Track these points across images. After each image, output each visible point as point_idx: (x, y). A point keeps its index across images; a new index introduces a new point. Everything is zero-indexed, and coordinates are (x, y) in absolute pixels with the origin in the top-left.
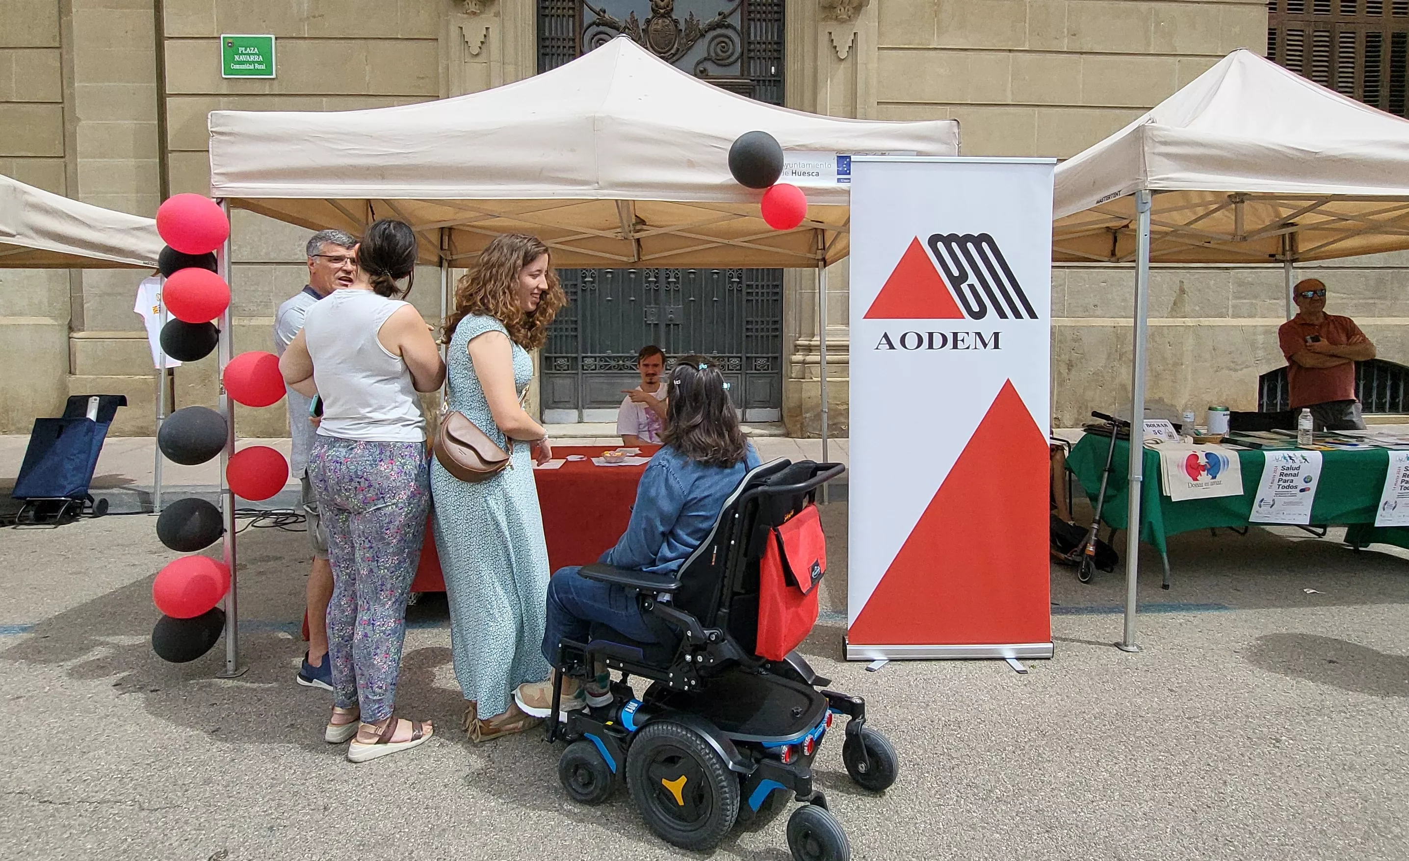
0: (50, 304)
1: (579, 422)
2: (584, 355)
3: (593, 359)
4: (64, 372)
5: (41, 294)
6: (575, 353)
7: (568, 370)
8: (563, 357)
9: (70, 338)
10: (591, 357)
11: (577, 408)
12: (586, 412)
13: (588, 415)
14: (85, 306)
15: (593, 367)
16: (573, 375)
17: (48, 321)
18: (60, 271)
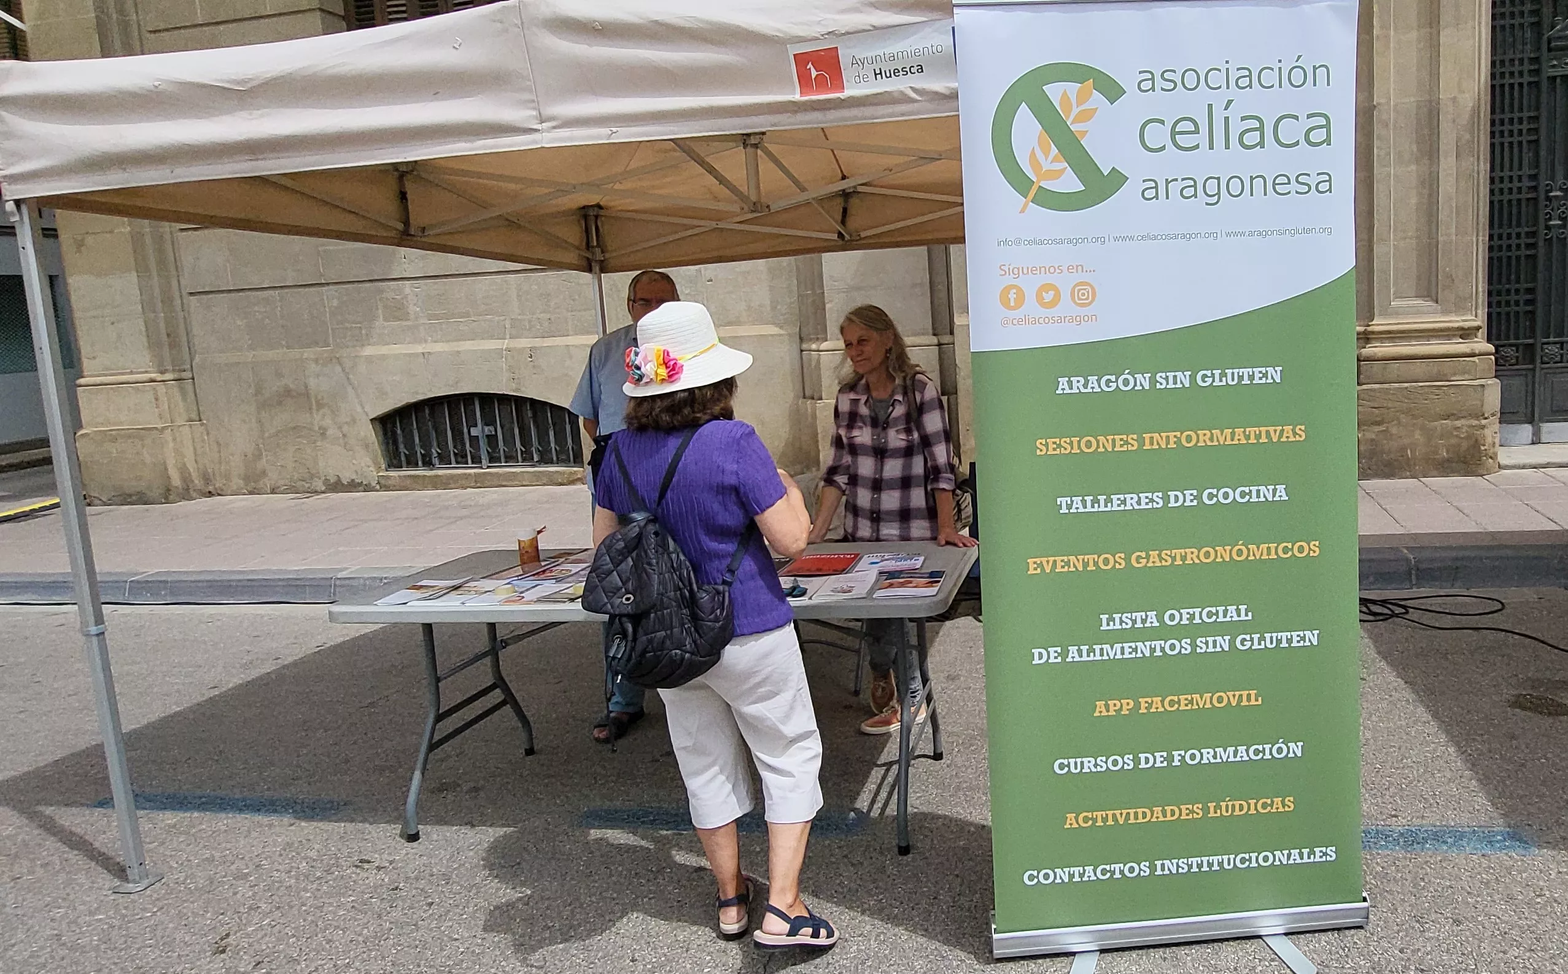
0: (774, 308)
1: (1533, 443)
2: (1545, 340)
3: (1558, 346)
4: (797, 397)
5: (761, 295)
6: (1530, 338)
7: (1517, 364)
8: (1511, 345)
9: (802, 351)
10: (1555, 343)
11: (1531, 422)
12: (1546, 427)
13: (1550, 432)
14: (828, 306)
15: (1558, 359)
16: (1524, 373)
17: (773, 330)
18: (785, 261)
